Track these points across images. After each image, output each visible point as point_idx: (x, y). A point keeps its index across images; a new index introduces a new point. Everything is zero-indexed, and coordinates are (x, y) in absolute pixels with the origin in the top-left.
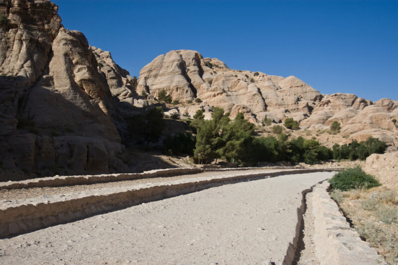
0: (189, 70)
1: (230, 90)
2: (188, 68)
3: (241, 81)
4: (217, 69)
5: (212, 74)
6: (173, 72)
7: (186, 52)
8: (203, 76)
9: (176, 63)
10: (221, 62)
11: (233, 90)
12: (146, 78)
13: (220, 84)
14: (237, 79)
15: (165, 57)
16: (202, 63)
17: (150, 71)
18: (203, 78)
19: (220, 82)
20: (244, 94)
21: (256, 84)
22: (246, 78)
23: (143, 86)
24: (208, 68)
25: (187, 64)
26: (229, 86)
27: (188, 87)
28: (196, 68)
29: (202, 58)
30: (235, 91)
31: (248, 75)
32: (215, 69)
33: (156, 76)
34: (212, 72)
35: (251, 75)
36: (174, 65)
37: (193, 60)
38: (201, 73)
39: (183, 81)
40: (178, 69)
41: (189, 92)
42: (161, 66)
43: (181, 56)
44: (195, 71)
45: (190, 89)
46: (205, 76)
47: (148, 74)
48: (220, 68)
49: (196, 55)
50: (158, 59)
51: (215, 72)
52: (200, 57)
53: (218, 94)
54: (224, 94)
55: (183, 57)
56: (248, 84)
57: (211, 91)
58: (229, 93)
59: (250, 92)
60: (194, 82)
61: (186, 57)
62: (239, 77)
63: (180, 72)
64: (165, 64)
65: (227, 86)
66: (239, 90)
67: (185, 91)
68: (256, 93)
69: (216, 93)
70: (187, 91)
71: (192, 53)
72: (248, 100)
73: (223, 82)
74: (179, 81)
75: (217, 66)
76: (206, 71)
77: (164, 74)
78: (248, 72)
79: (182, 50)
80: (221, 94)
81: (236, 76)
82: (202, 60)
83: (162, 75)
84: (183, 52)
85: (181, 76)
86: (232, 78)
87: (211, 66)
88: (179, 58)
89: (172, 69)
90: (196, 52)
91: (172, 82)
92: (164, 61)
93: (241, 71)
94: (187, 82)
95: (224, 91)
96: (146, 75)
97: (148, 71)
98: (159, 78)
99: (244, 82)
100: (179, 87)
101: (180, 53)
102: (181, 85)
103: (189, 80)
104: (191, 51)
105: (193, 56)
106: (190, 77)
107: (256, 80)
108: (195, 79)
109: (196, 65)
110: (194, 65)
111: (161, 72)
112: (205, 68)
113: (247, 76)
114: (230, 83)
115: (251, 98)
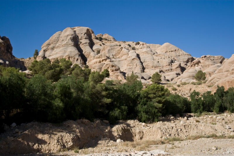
0: (81, 43)
1: (115, 57)
2: (80, 41)
3: (124, 49)
4: (106, 41)
5: (101, 45)
6: (67, 45)
7: (79, 28)
8: (93, 47)
9: (69, 37)
10: (111, 37)
11: (117, 57)
12: (45, 51)
13: (106, 53)
14: (120, 47)
15: (62, 33)
16: (93, 36)
17: (49, 44)
18: (93, 49)
19: (107, 50)
20: (126, 59)
21: (136, 51)
22: (128, 47)
23: (41, 57)
24: (98, 41)
25: (79, 38)
26: (114, 54)
27: (79, 56)
28: (88, 41)
29: (93, 32)
30: (119, 58)
31: (130, 44)
32: (104, 41)
33: (53, 49)
34: (101, 44)
35: (133, 45)
36: (68, 39)
37: (84, 34)
38: (91, 44)
39: (74, 51)
40: (71, 42)
41: (79, 60)
42: (57, 40)
43: (75, 31)
44: (86, 43)
45: (80, 57)
46: (94, 48)
47: (47, 47)
48: (109, 40)
49: (88, 30)
50: (55, 35)
51: (104, 44)
52: (91, 32)
53: (103, 60)
54: (108, 60)
55: (77, 32)
56: (129, 51)
57: (97, 58)
58: (113, 59)
59: (130, 57)
60: (85, 52)
61: (79, 32)
62: (122, 46)
63: (73, 44)
64: (61, 38)
65: (112, 54)
66: (122, 56)
67: (76, 60)
68: (135, 57)
69: (101, 60)
70: (77, 60)
71: (84, 29)
72: (128, 64)
73: (109, 51)
74: (71, 52)
75: (106, 39)
76: (96, 43)
77: (59, 46)
78: (131, 43)
79: (76, 27)
80: (106, 60)
81: (120, 45)
82: (93, 35)
83: (58, 47)
84: (77, 29)
85: (73, 47)
86: (116, 47)
87: (101, 39)
88: (73, 33)
89: (66, 42)
90: (88, 28)
91: (65, 52)
92: (61, 36)
93: (125, 42)
94: (78, 52)
95: (108, 58)
96: (45, 48)
97: (47, 45)
98: (55, 49)
99: (126, 50)
100: (71, 56)
101: (75, 30)
102: (73, 54)
103: (80, 50)
104: (83, 27)
105: (85, 31)
106: (82, 49)
107: (137, 48)
108: (86, 49)
109: (87, 39)
110: (86, 38)
111: (57, 45)
112: (95, 41)
113: (130, 46)
114: (114, 51)
115: (130, 62)
